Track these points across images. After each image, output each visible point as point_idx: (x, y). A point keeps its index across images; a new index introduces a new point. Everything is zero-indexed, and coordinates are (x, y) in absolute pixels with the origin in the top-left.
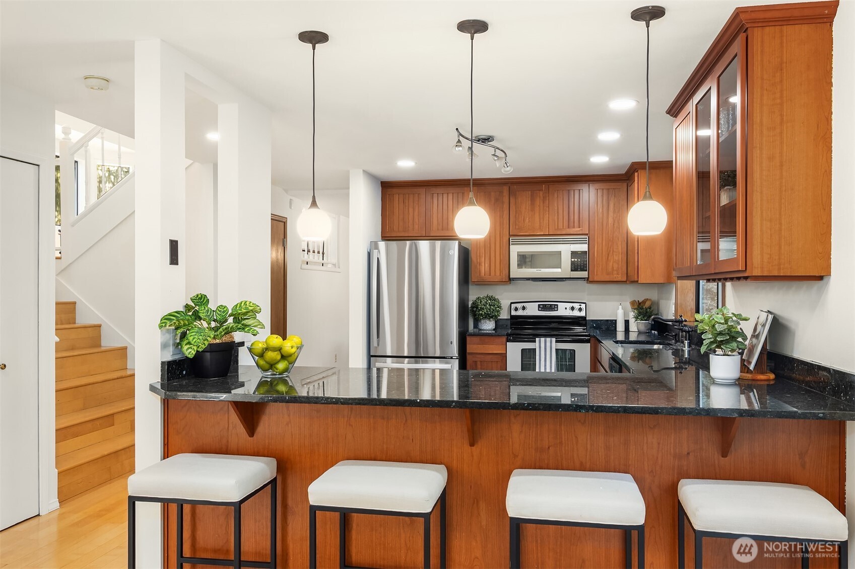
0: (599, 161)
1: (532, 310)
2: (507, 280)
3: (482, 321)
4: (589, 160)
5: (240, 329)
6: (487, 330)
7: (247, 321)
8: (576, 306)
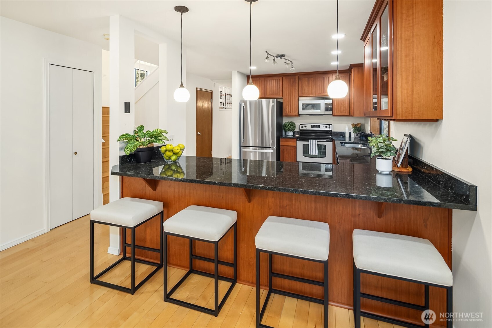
0: (334, 64)
1: (309, 128)
2: (298, 115)
3: (288, 132)
4: (330, 64)
5: (155, 141)
6: (290, 136)
7: (159, 137)
8: (328, 126)
